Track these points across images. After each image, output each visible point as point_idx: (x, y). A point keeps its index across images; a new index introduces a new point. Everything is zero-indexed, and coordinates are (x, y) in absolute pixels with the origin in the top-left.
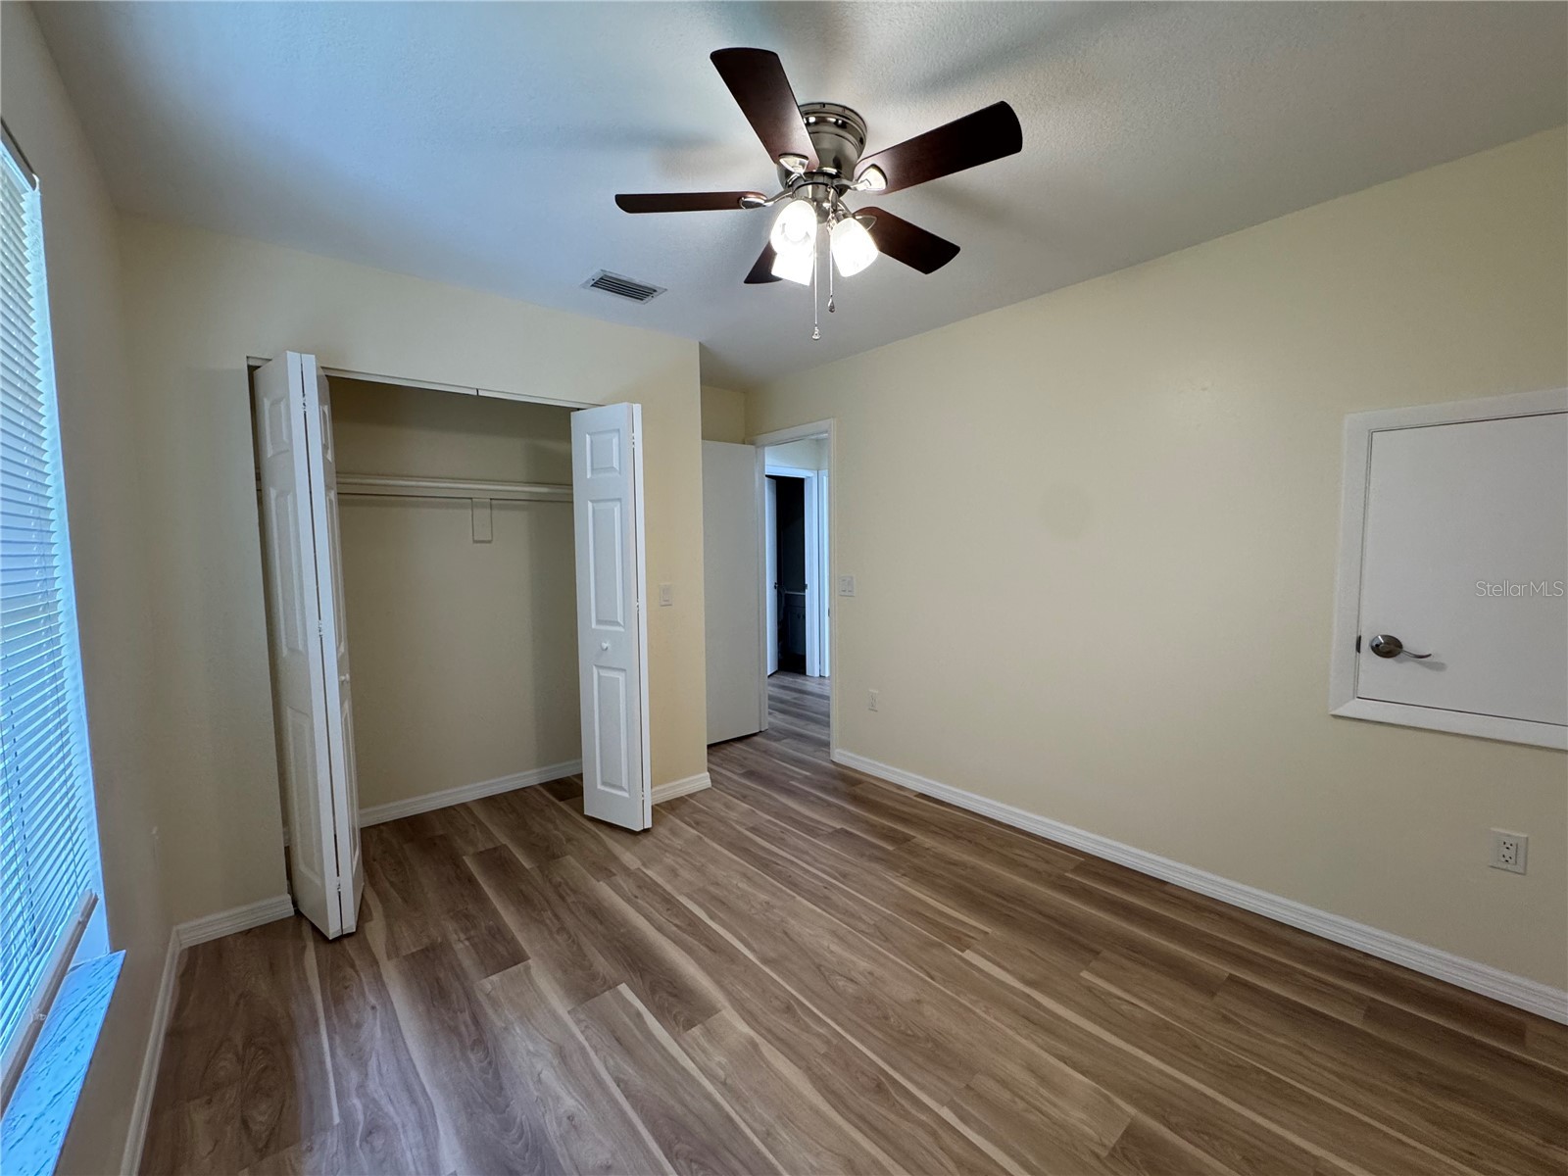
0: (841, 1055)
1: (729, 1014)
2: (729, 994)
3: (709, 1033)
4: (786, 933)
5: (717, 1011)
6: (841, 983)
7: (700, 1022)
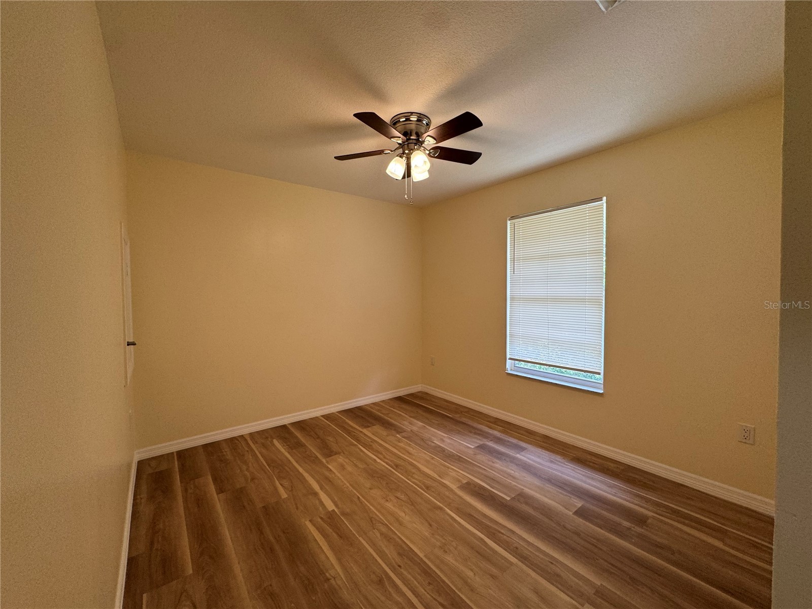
0: (407, 473)
1: (454, 487)
2: (455, 494)
3: (459, 481)
4: (431, 525)
5: (458, 487)
6: (403, 497)
7: (464, 484)
